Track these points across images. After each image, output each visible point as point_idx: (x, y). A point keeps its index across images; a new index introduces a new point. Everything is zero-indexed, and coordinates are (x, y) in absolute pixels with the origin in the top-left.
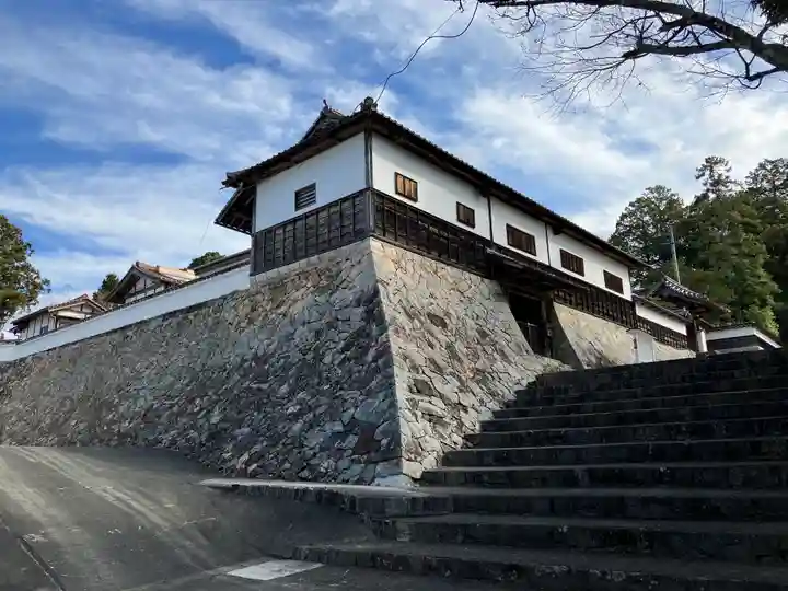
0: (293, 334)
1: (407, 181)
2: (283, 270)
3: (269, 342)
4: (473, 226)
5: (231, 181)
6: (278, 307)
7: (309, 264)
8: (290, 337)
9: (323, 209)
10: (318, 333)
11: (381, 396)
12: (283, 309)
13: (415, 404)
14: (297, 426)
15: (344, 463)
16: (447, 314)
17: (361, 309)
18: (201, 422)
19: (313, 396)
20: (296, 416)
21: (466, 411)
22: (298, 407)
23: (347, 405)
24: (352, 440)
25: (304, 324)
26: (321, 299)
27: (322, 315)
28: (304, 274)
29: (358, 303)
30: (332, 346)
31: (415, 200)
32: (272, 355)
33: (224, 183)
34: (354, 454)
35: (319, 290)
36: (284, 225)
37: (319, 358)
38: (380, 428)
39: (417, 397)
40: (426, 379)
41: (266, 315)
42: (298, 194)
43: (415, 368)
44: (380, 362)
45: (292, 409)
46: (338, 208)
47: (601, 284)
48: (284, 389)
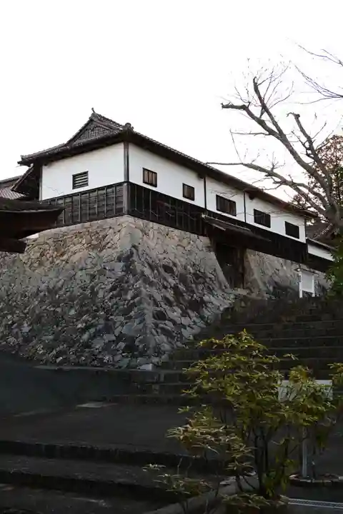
0: (75, 275)
1: (150, 174)
2: (64, 229)
3: (57, 280)
4: (193, 199)
5: (24, 162)
6: (62, 255)
7: (83, 227)
8: (73, 277)
9: (94, 190)
10: (93, 277)
11: (137, 321)
12: (65, 257)
13: (157, 325)
14: (85, 336)
15: (118, 358)
16: (175, 264)
17: (122, 264)
18: (15, 331)
19: (94, 318)
20: (84, 330)
21: (186, 329)
22: (84, 324)
23: (117, 325)
24: (122, 345)
25: (82, 270)
26: (93, 254)
27: (96, 265)
28: (79, 234)
29: (119, 259)
30: (103, 286)
31: (156, 186)
32: (60, 289)
33: (19, 163)
34: (123, 353)
35: (91, 246)
36: (65, 197)
37: (94, 293)
38: (138, 340)
39: (158, 322)
40: (163, 309)
41: (53, 260)
42: (74, 177)
43: (156, 304)
44: (136, 300)
45: (80, 326)
46: (105, 191)
47: (282, 232)
48: (73, 312)
